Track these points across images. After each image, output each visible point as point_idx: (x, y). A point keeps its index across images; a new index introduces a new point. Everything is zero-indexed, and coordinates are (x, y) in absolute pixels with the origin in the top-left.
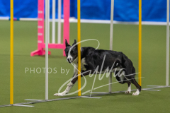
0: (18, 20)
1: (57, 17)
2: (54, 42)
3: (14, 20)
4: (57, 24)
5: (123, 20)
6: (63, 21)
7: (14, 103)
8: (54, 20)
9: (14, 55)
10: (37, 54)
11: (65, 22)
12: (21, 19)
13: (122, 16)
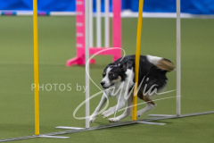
0: (48, 15)
1: (103, 10)
2: (99, 46)
3: (39, 15)
4: (103, 19)
5: (200, 13)
6: (111, 15)
7: (41, 133)
8: (99, 14)
9: (39, 66)
10: (76, 64)
11: (115, 16)
12: (53, 13)
13: (199, 6)
